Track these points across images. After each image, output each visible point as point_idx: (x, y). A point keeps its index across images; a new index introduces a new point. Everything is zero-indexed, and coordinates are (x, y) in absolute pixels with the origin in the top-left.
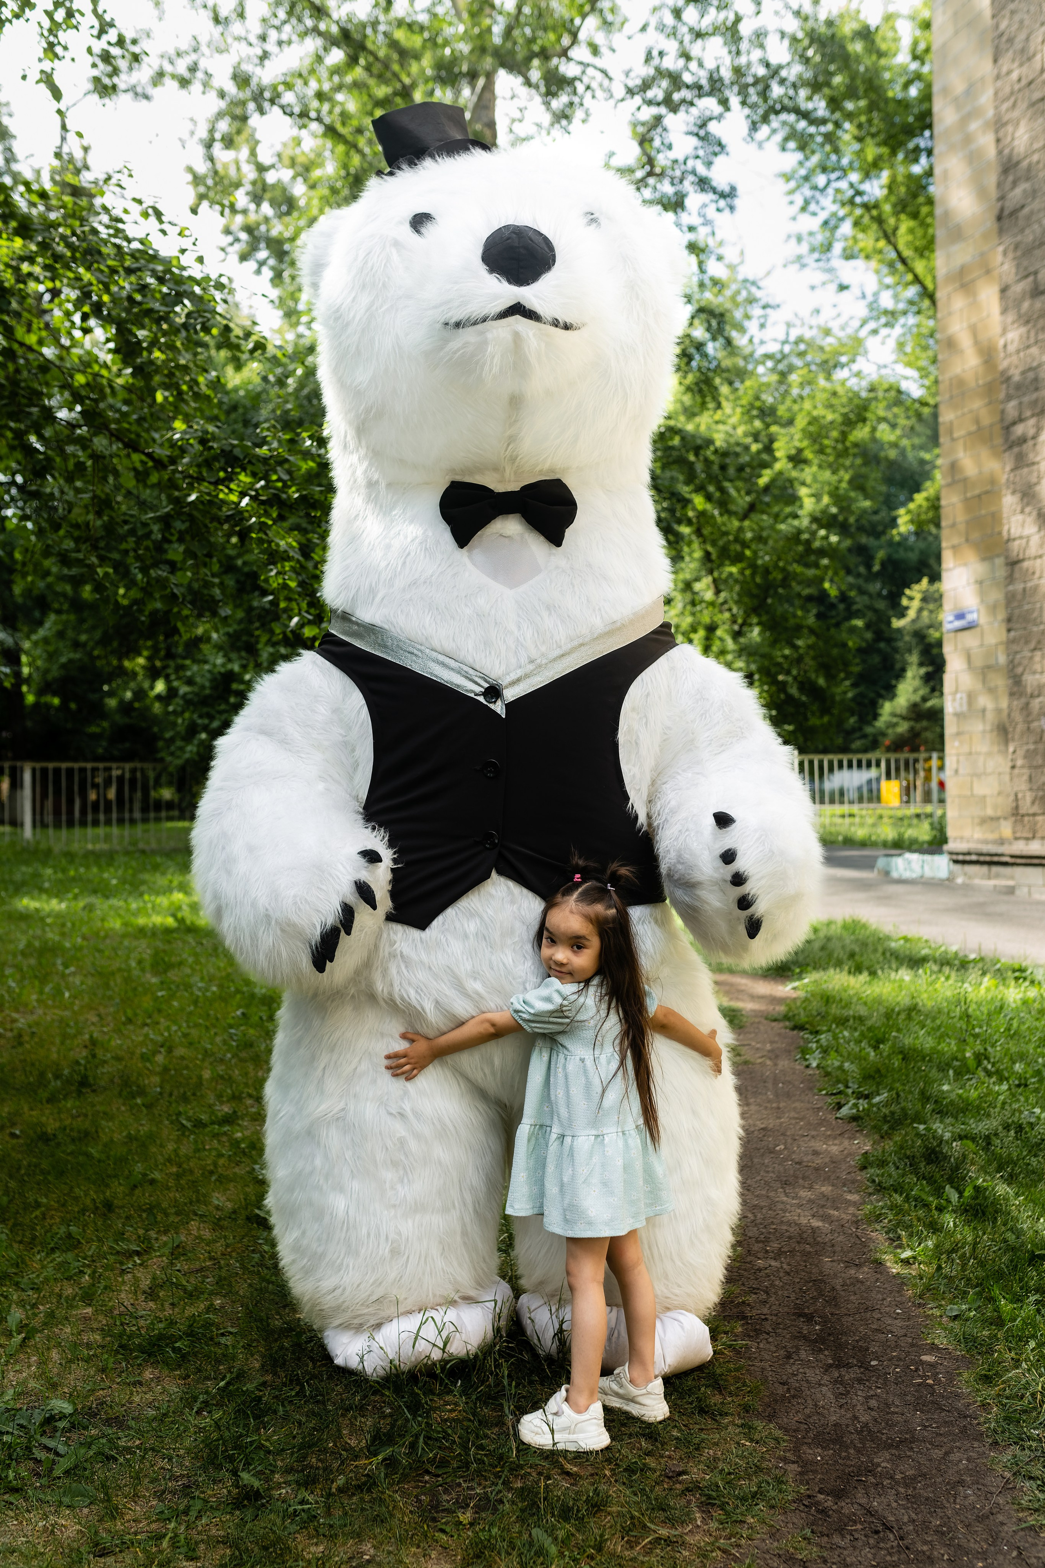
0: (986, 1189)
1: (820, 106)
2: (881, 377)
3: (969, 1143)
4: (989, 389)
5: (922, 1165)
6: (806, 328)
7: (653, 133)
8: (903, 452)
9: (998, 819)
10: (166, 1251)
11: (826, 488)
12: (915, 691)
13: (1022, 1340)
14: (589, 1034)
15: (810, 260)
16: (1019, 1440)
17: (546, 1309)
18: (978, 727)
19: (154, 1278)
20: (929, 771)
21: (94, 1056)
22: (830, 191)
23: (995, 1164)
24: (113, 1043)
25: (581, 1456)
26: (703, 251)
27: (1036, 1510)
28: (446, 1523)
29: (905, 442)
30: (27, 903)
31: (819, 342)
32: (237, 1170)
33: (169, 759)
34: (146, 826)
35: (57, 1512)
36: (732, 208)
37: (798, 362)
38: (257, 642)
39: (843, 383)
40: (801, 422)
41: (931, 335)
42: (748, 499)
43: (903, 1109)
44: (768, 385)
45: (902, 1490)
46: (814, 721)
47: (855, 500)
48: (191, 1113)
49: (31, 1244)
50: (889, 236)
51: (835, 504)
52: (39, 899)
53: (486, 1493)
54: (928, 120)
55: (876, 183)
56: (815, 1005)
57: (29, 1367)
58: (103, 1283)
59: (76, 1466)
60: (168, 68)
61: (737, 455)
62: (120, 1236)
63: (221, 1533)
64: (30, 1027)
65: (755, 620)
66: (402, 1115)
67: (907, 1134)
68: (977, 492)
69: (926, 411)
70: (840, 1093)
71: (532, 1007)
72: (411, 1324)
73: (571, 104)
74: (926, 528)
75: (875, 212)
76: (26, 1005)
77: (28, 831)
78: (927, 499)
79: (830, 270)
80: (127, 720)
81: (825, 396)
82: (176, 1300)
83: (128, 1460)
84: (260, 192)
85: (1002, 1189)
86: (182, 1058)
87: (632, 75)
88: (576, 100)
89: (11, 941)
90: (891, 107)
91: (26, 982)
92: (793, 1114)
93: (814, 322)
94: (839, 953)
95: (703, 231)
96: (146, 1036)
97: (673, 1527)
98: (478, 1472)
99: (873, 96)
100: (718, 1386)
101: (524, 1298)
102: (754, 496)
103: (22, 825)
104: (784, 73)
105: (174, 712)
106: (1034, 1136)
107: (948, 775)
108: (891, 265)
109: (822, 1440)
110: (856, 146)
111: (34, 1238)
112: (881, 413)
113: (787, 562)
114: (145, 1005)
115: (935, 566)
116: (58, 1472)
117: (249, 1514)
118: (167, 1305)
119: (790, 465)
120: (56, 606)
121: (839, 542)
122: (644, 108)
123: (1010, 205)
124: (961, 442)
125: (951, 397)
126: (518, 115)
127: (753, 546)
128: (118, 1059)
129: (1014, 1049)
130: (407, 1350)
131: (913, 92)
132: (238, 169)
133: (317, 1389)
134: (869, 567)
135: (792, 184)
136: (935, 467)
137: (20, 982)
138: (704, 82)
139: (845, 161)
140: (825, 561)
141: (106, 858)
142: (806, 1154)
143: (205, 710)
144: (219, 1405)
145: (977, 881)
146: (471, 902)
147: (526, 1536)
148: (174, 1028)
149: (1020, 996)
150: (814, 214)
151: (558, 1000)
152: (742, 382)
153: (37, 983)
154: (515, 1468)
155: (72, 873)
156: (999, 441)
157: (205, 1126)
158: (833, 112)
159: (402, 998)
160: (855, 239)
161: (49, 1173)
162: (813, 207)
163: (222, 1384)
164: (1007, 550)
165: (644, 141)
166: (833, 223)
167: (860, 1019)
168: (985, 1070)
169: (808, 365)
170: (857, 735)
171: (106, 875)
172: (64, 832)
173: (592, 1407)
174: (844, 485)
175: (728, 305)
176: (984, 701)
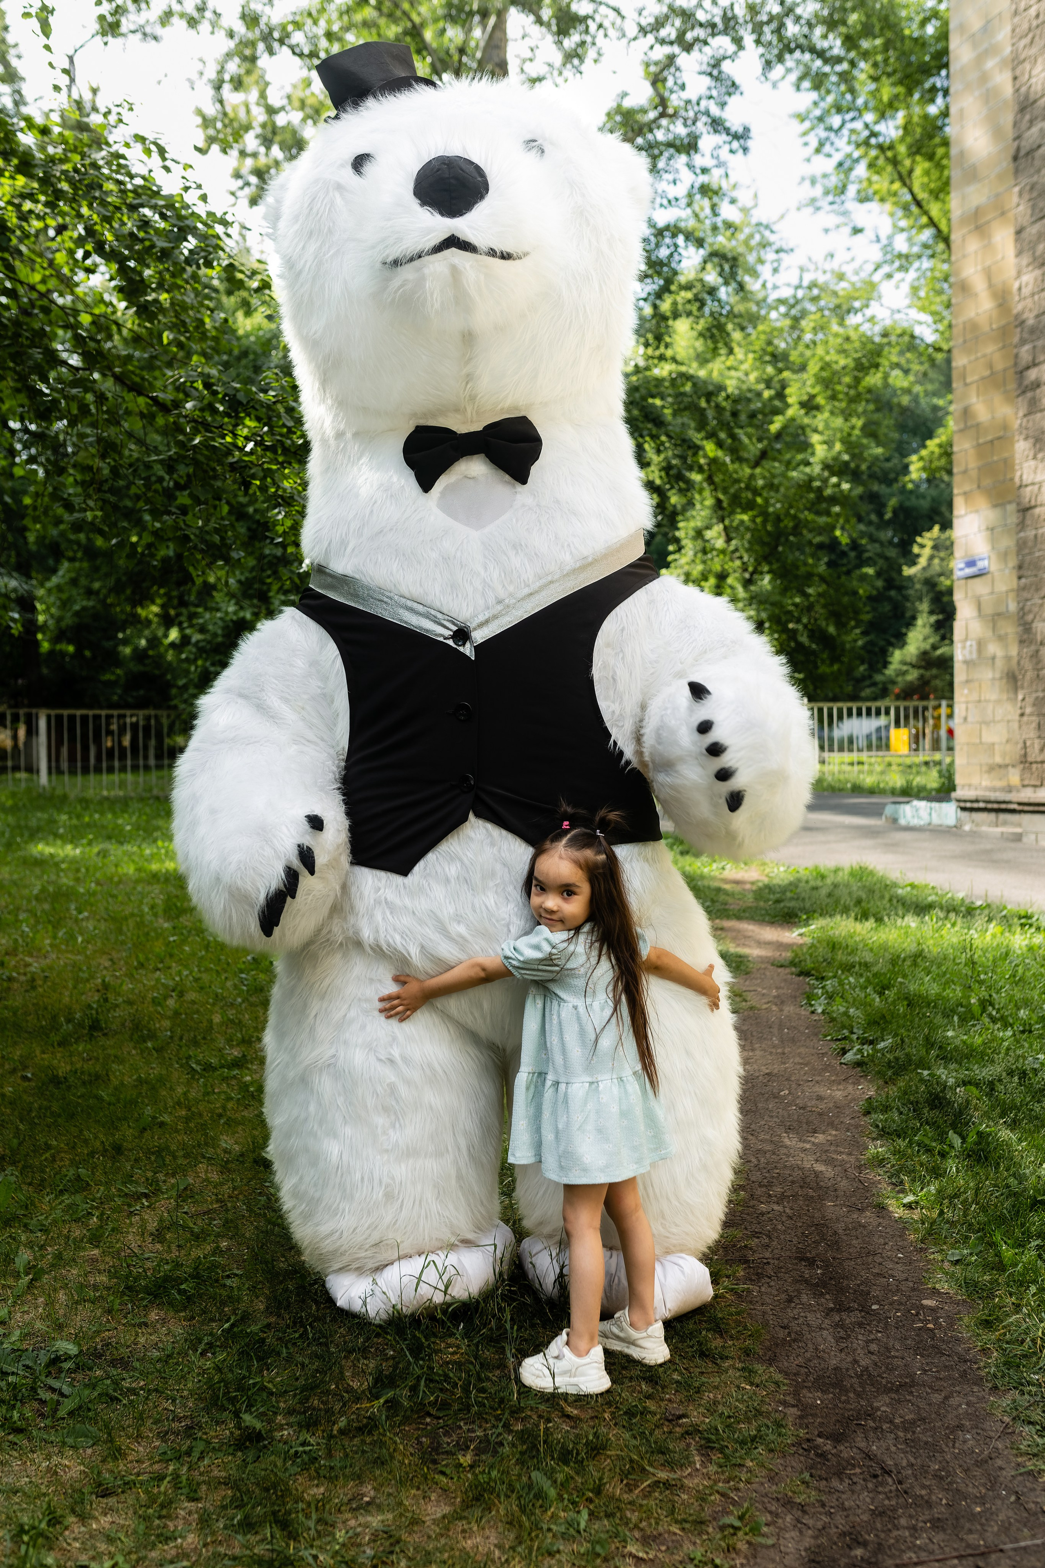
0: (989, 1134)
1: (835, 45)
2: (895, 322)
3: (973, 1089)
4: (1003, 332)
5: (925, 1111)
6: (820, 273)
7: (666, 73)
8: (916, 399)
9: (1007, 766)
10: (174, 1193)
11: (839, 435)
12: (925, 639)
13: (1023, 1284)
14: (580, 983)
15: (824, 203)
16: (1019, 1386)
17: (546, 1253)
18: (987, 674)
19: (161, 1220)
20: (939, 718)
21: (106, 1000)
22: (845, 132)
23: (998, 1110)
24: (124, 987)
25: (581, 1400)
26: (716, 193)
27: (1035, 1455)
28: (446, 1466)
29: (918, 389)
30: (42, 849)
31: (832, 286)
32: (245, 1113)
33: (182, 706)
34: (160, 773)
35: (61, 1453)
36: (745, 150)
37: (811, 307)
38: (269, 590)
39: (857, 327)
40: (813, 367)
41: (946, 279)
42: (760, 446)
43: (907, 1055)
44: (781, 330)
45: (901, 1434)
46: (824, 669)
47: (868, 447)
48: (200, 1057)
49: (41, 1186)
50: (905, 179)
51: (847, 452)
52: (54, 845)
53: (486, 1436)
54: (945, 59)
55: (891, 124)
56: (821, 950)
57: (36, 1307)
58: (111, 1225)
59: (80, 1407)
60: (176, 7)
61: (749, 400)
62: (129, 1178)
63: (223, 1474)
64: (43, 971)
65: (766, 568)
66: (391, 1061)
67: (911, 1079)
68: (989, 438)
69: (939, 356)
70: (845, 1038)
71: (521, 954)
72: (413, 1266)
73: (583, 43)
74: (937, 475)
75: (889, 154)
76: (40, 950)
77: (44, 778)
78: (940, 446)
79: (845, 213)
80: (141, 668)
81: (839, 340)
82: (182, 1242)
83: (132, 1401)
84: (270, 135)
85: (1005, 1134)
86: (193, 1002)
87: (644, 13)
88: (589, 39)
89: (25, 887)
90: (908, 43)
91: (40, 927)
92: (797, 1060)
93: (828, 266)
94: (846, 899)
95: (717, 173)
96: (158, 980)
97: (672, 1470)
98: (479, 1415)
99: (889, 34)
100: (719, 1329)
101: (526, 1243)
102: (765, 442)
103: (38, 772)
104: (799, 11)
105: (187, 660)
106: (1037, 1081)
107: (957, 723)
108: (906, 208)
109: (821, 1384)
110: (873, 86)
111: (43, 1180)
112: (895, 359)
113: (798, 510)
114: (157, 950)
115: (947, 514)
116: (62, 1413)
117: (251, 1455)
118: (174, 1247)
119: (803, 412)
120: (71, 554)
121: (851, 490)
122: (657, 46)
123: (1026, 145)
124: (974, 387)
125: (965, 342)
126: (529, 54)
127: (765, 494)
128: (130, 1003)
129: (1018, 995)
130: (409, 1294)
131: (930, 30)
132: (248, 111)
133: (320, 1331)
134: (881, 515)
135: (807, 124)
136: (948, 413)
137: (33, 928)
138: (718, 20)
139: (860, 101)
140: (837, 509)
141: (122, 805)
142: (811, 1099)
143: (217, 658)
144: (224, 1347)
145: (984, 829)
146: (450, 846)
147: (524, 1479)
148: (185, 973)
149: (1026, 942)
150: (829, 156)
151: (547, 948)
152: (755, 327)
153: (50, 928)
154: (516, 1411)
155: (87, 819)
156: (1012, 386)
157: (215, 1069)
158: (848, 50)
159: (389, 945)
160: (869, 181)
161: (59, 1116)
162: (827, 148)
163: (227, 1326)
164: (1019, 496)
165: (657, 80)
166: (847, 165)
167: (866, 965)
168: (990, 1016)
169: (821, 310)
170: (867, 683)
171: (120, 821)
172: (79, 778)
173: (593, 1351)
174: (857, 432)
175: (741, 249)
176: (993, 648)
